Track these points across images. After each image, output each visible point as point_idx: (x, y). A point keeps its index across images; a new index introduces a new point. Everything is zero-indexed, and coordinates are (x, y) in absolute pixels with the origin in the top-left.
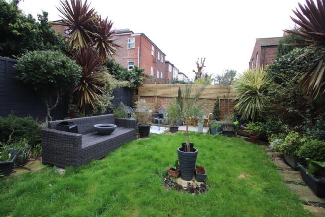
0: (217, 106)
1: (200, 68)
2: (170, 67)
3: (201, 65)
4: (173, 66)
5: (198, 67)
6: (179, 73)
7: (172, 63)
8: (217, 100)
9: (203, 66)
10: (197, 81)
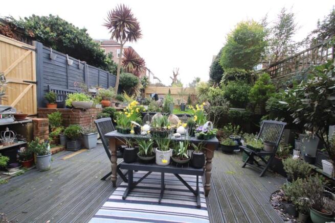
0: (189, 98)
1: (175, 76)
2: (147, 72)
3: (176, 74)
4: (149, 71)
5: (174, 74)
6: (155, 78)
7: (148, 68)
8: (189, 95)
9: (177, 74)
10: (174, 85)
